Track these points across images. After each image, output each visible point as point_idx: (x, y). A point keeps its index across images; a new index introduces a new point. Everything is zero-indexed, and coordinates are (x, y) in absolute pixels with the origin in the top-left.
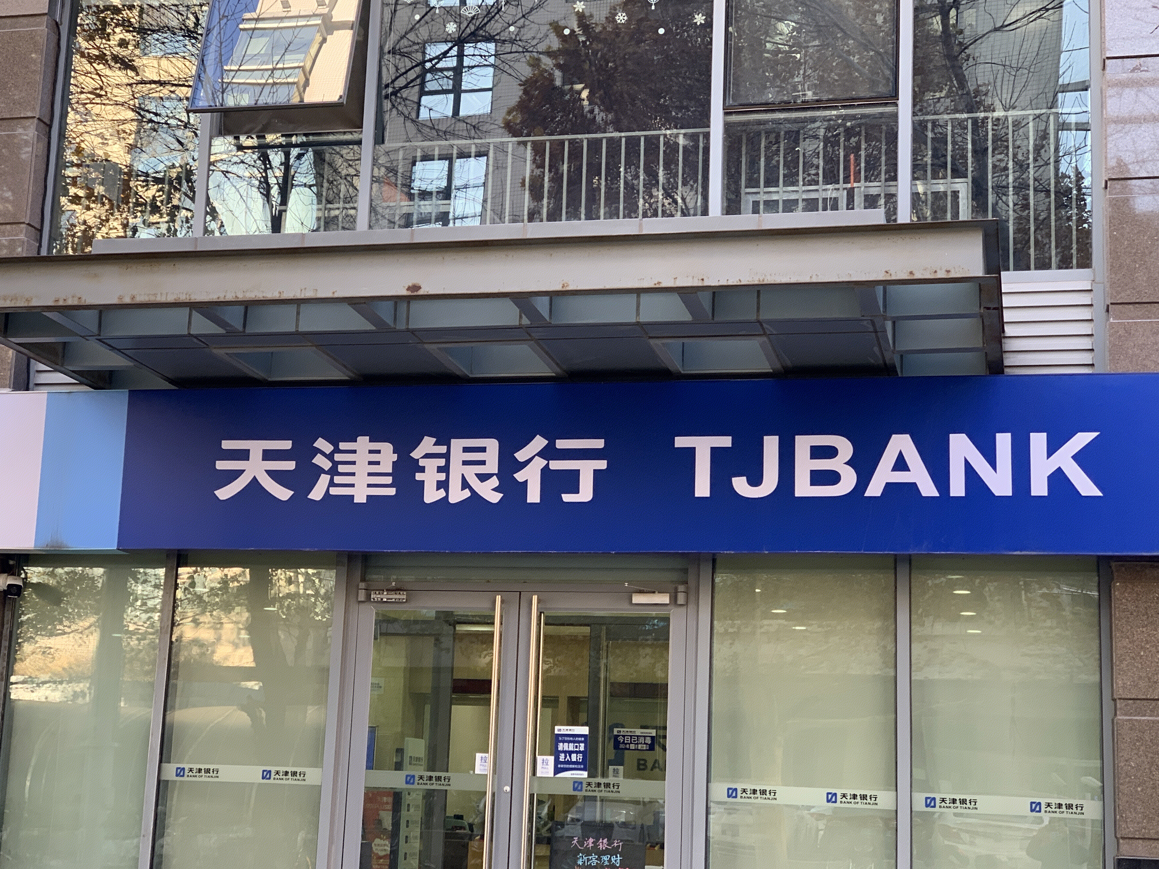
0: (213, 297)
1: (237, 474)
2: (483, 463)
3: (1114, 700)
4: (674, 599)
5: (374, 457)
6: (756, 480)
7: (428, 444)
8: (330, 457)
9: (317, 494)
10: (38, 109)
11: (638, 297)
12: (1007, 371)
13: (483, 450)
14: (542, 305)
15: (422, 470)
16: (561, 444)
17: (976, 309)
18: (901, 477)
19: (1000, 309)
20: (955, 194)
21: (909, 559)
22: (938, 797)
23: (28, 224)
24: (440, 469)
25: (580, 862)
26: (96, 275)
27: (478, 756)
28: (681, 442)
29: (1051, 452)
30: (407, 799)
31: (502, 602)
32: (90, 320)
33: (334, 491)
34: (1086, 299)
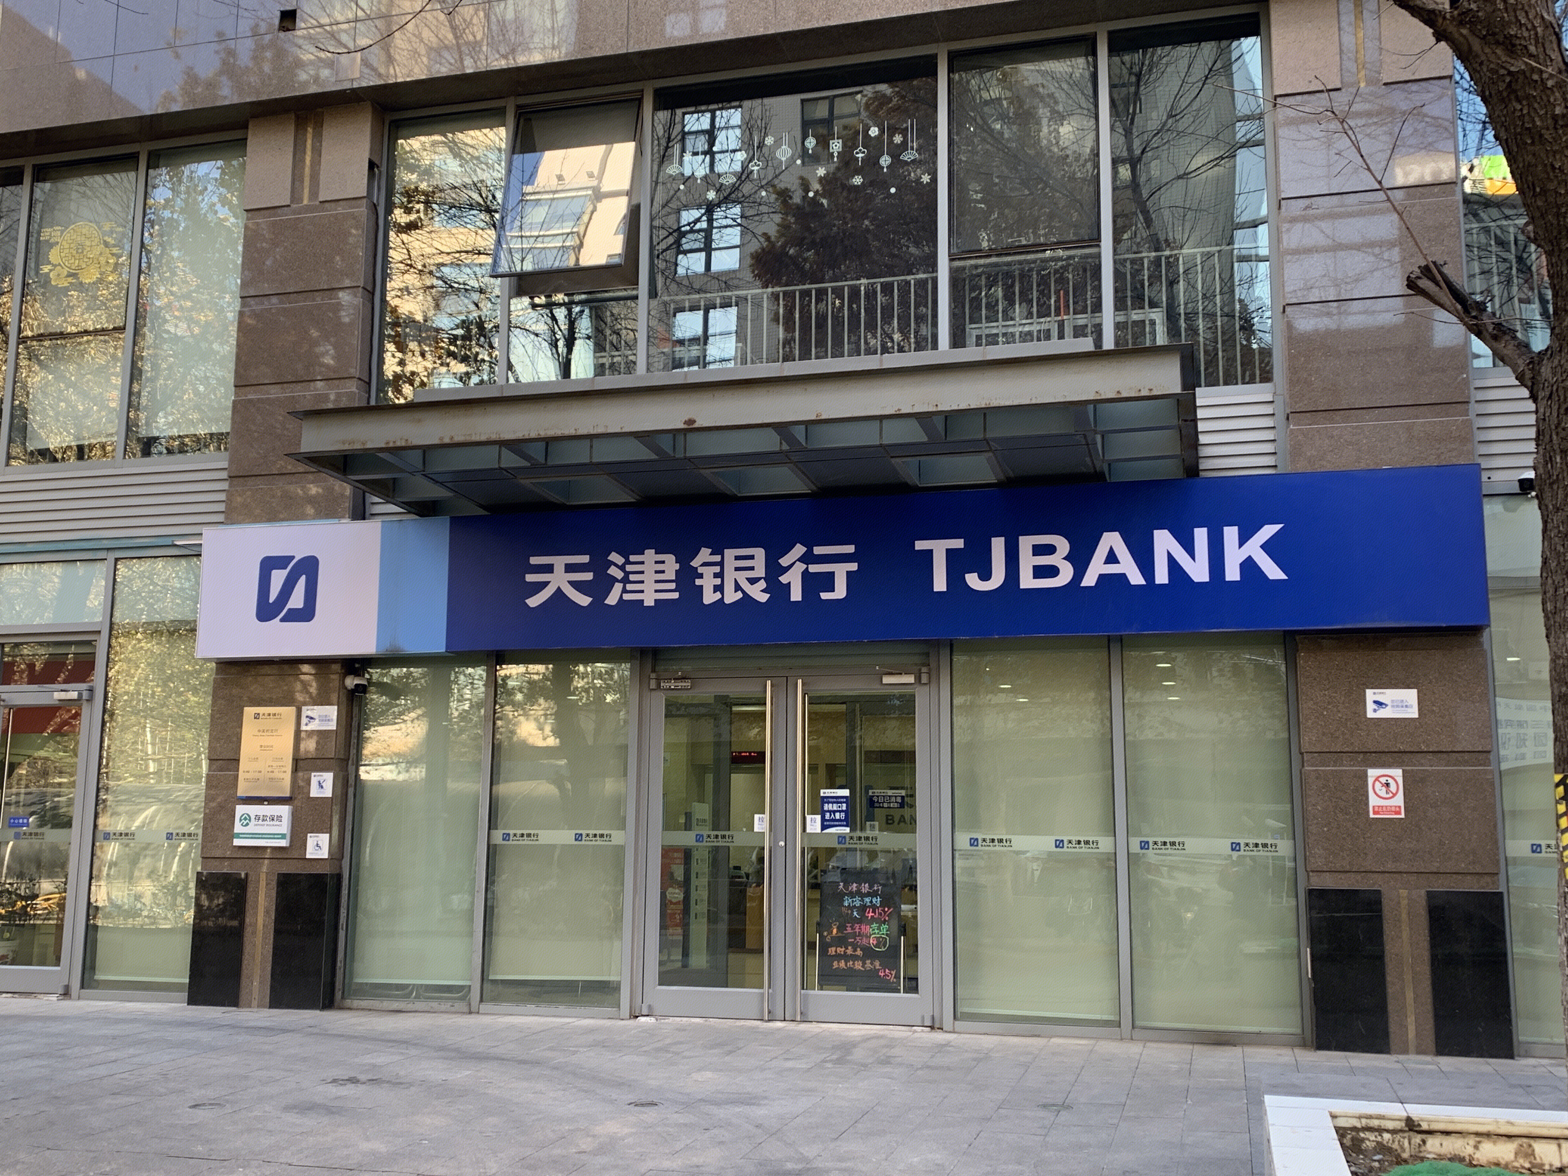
0: (519, 435)
1: (545, 585)
2: (752, 568)
3: (1302, 754)
4: (918, 679)
5: (660, 567)
6: (986, 576)
7: (705, 554)
8: (622, 568)
9: (612, 600)
10: (362, 280)
11: (881, 422)
12: (1202, 474)
13: (752, 557)
14: (799, 433)
15: (701, 576)
16: (818, 550)
17: (1175, 422)
18: (1112, 569)
19: (1195, 421)
20: (1153, 323)
21: (1121, 639)
22: (1151, 840)
23: (360, 379)
24: (716, 575)
25: (846, 904)
26: (419, 421)
27: (757, 816)
28: (920, 545)
29: (1242, 542)
30: (696, 855)
31: (772, 686)
32: (415, 458)
33: (626, 597)
34: (1268, 409)
